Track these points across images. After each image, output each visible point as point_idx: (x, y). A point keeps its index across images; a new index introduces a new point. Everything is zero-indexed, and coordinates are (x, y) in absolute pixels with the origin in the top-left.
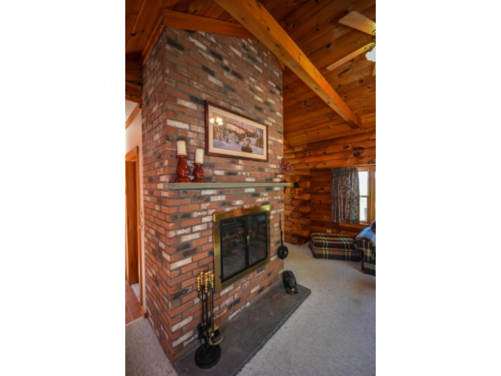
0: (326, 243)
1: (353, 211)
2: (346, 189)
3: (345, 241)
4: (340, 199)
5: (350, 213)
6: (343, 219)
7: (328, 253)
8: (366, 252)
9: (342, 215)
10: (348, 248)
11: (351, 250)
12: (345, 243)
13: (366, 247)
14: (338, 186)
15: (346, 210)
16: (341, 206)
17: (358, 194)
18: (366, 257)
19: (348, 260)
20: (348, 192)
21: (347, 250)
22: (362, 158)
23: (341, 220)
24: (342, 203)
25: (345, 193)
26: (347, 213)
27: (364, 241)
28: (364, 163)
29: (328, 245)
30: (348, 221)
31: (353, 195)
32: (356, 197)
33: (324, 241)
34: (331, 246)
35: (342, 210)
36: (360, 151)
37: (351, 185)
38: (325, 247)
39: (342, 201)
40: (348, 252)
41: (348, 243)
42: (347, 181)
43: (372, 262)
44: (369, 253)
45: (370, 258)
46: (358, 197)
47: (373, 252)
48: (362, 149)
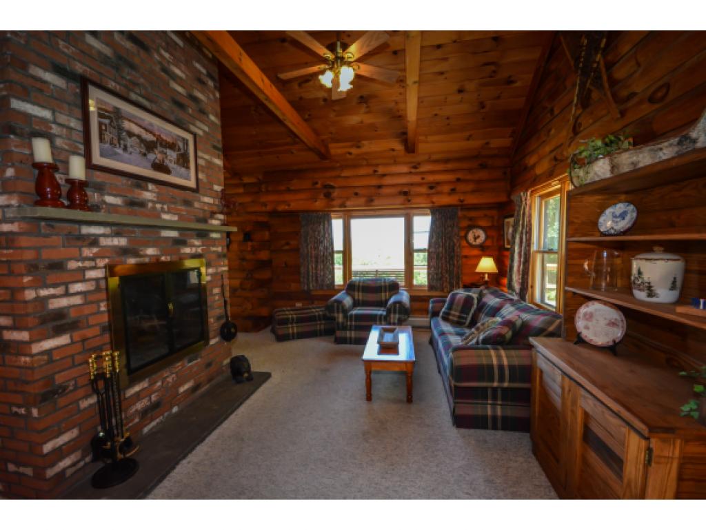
0: (293, 319)
1: (327, 272)
2: (318, 242)
3: (317, 312)
4: (311, 257)
5: (323, 275)
6: (315, 285)
7: (295, 330)
8: (338, 317)
9: (314, 279)
10: (320, 320)
11: (323, 322)
12: (317, 314)
13: (338, 312)
14: (308, 239)
15: (318, 272)
16: (312, 267)
17: (333, 248)
18: (339, 323)
19: (320, 335)
20: (321, 247)
21: (319, 322)
22: (333, 199)
23: (313, 286)
24: (314, 262)
25: (317, 248)
26: (320, 276)
28: (337, 208)
29: (295, 320)
30: (321, 287)
31: (327, 250)
32: (330, 254)
33: (290, 316)
34: (300, 320)
35: (314, 272)
36: (331, 191)
37: (324, 236)
38: (292, 323)
39: (314, 260)
40: (320, 324)
41: (321, 313)
42: (319, 232)
43: (344, 328)
44: (340, 318)
45: (343, 323)
46: (332, 253)
47: (345, 317)
48: (332, 187)
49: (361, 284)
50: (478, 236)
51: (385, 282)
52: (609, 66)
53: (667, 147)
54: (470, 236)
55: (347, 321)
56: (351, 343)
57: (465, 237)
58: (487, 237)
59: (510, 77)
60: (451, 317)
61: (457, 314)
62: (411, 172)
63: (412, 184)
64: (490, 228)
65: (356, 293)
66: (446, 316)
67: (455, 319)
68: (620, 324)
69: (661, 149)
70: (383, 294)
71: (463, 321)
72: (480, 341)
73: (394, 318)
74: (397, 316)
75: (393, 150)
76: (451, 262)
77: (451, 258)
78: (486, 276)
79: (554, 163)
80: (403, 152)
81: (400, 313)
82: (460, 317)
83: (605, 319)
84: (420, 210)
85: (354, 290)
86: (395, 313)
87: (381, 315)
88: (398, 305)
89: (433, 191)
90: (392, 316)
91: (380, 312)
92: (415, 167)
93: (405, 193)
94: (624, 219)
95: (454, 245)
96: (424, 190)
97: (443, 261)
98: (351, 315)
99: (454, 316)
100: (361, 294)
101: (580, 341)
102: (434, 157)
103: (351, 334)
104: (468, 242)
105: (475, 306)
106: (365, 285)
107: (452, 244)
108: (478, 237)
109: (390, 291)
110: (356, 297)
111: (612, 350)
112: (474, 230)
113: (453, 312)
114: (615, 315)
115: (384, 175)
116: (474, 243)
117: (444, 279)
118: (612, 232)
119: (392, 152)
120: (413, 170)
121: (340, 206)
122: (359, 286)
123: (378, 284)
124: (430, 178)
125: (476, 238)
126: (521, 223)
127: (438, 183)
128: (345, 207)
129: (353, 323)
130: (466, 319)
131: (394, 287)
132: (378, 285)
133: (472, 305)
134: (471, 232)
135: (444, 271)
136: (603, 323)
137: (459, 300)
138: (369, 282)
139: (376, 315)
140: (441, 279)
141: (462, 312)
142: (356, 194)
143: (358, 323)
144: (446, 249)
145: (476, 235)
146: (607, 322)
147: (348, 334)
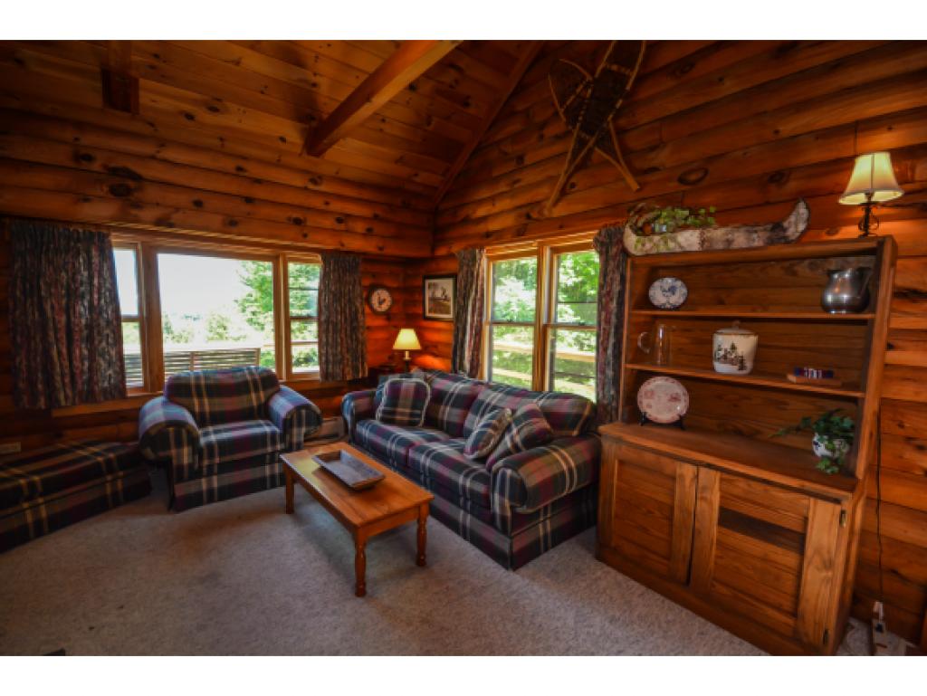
0: (32, 485)
1: (102, 362)
2: (73, 295)
3: (97, 454)
4: (56, 330)
5: (90, 369)
6: (69, 392)
7: (44, 513)
8: (180, 456)
9: (67, 380)
10: (111, 471)
11: (121, 474)
12: (100, 459)
13: (179, 445)
14: (43, 287)
15: (77, 363)
16: (60, 353)
17: (117, 310)
18: (180, 467)
19: (116, 504)
20: (82, 308)
21: (109, 478)
22: (138, 205)
23: (66, 397)
24: (64, 341)
25: (69, 310)
26: (82, 372)
27: (171, 429)
28: (146, 223)
29: (40, 488)
30: (89, 396)
31: (100, 314)
32: (108, 323)
33: (22, 481)
34: (50, 487)
35: (66, 363)
36: (131, 184)
37: (91, 284)
38: (29, 499)
39: (63, 335)
40: (114, 481)
41: (111, 455)
42: (76, 272)
43: (196, 474)
44: (186, 456)
45: (191, 466)
46: (117, 320)
47: (197, 451)
48: (137, 178)
49: (203, 382)
50: (382, 300)
51: (251, 373)
52: (621, 131)
53: (761, 231)
54: (375, 300)
55: (201, 459)
56: (211, 500)
57: (368, 300)
58: (394, 302)
59: (468, 97)
60: (398, 417)
61: (408, 411)
62: (306, 188)
63: (309, 209)
64: (397, 289)
65: (196, 401)
66: (390, 417)
67: (406, 418)
68: (683, 398)
69: (756, 232)
70: (253, 396)
71: (417, 419)
72: (520, 444)
73: (299, 435)
74: (304, 430)
75: (283, 140)
76: (354, 337)
77: (354, 329)
78: (407, 354)
79: (524, 221)
80: (298, 150)
81: (308, 424)
82: (412, 415)
83: (667, 394)
84: (304, 253)
85: (189, 395)
86: (300, 425)
87: (273, 434)
88: (304, 412)
89: (342, 226)
90: (295, 430)
91: (267, 429)
92: (314, 181)
93: (298, 222)
94: (674, 294)
95: (357, 311)
96: (328, 222)
97: (343, 336)
98: (210, 446)
99: (402, 414)
100: (206, 401)
101: (647, 421)
102: (346, 174)
103: (210, 482)
104: (371, 307)
105: (429, 397)
106: (212, 382)
107: (353, 309)
108: (384, 300)
109: (265, 388)
110: (197, 409)
111: (679, 424)
112: (379, 291)
113: (400, 410)
114: (677, 388)
115: (258, 181)
116: (379, 310)
117: (345, 361)
118: (668, 306)
119: (280, 142)
120: (311, 186)
121: (159, 222)
122: (198, 386)
123: (238, 378)
124: (337, 206)
125: (381, 303)
126: (474, 287)
127: (348, 216)
128: (171, 226)
129: (217, 460)
130: (420, 416)
131: (269, 382)
132: (240, 380)
133: (426, 395)
134: (376, 293)
135: (344, 350)
136: (665, 399)
137: (407, 390)
138: (219, 377)
139: (264, 436)
140: (341, 362)
141: (414, 407)
142: (198, 204)
143: (228, 458)
144: (346, 318)
145: (382, 298)
146: (669, 397)
147: (204, 484)
